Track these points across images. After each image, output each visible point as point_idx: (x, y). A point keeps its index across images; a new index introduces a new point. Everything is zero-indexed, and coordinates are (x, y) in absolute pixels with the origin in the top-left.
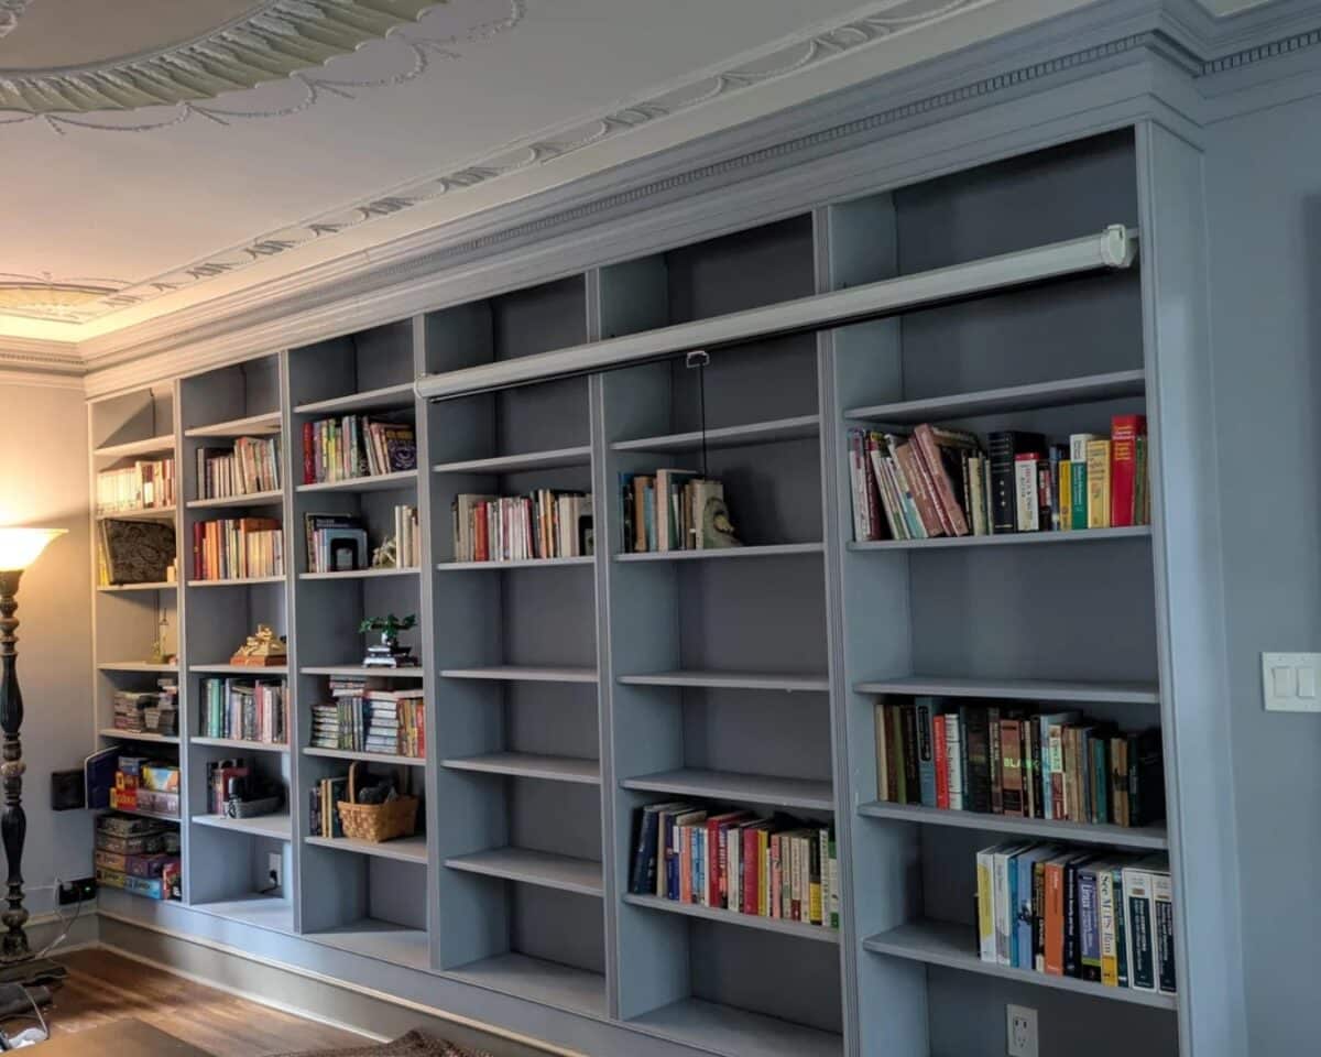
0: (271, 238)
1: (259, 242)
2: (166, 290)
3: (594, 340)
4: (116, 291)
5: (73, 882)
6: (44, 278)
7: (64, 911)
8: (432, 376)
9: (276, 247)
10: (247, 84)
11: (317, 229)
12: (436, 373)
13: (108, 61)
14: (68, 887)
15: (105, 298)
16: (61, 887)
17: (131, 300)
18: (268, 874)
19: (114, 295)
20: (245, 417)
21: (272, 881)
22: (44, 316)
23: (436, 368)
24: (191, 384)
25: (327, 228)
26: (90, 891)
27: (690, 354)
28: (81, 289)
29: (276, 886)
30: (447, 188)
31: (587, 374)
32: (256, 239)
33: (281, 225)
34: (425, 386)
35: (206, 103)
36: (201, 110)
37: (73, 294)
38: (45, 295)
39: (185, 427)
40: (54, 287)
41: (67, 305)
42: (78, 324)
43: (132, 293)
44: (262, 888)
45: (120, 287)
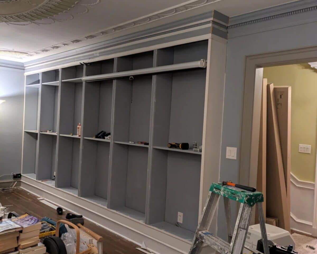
0: (56, 46)
1: (53, 46)
2: (38, 54)
3: (115, 72)
4: (28, 53)
5: (16, 174)
6: (13, 50)
7: (14, 180)
8: (86, 77)
9: (57, 47)
10: (41, 19)
11: (64, 44)
12: (88, 76)
13: (13, 14)
14: (15, 175)
15: (26, 55)
16: (14, 175)
17: (31, 55)
18: (53, 176)
19: (27, 54)
20: (55, 81)
21: (54, 177)
23: (87, 75)
24: (44, 73)
25: (66, 44)
26: (20, 176)
27: (130, 77)
28: (21, 53)
29: (55, 179)
30: (87, 39)
31: (113, 79)
32: (52, 46)
33: (58, 43)
34: (85, 78)
35: (34, 21)
36: (34, 23)
37: (19, 54)
38: (14, 53)
39: (42, 82)
40: (15, 52)
41: (19, 55)
42: (22, 59)
43: (31, 54)
44: (52, 179)
45: (29, 53)
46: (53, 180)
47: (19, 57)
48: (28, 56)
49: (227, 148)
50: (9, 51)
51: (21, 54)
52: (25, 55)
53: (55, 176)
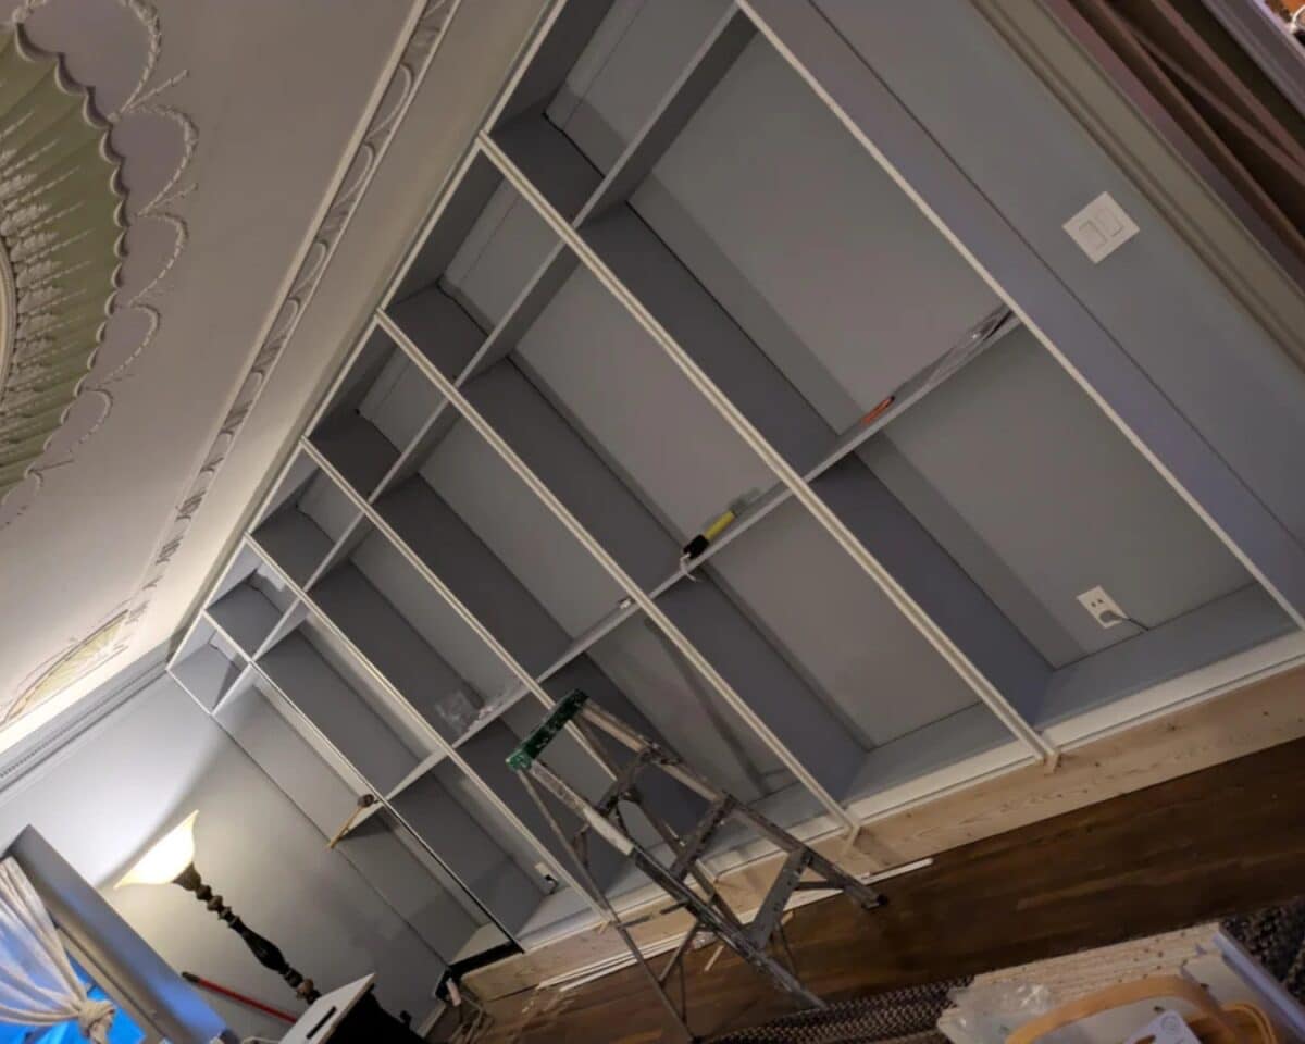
0: (187, 498)
1: (181, 507)
2: (157, 585)
4: (126, 611)
6: (74, 643)
11: (208, 468)
15: (124, 622)
17: (142, 609)
18: (545, 881)
19: (127, 615)
21: (551, 882)
22: (99, 663)
28: (104, 628)
29: (556, 884)
32: (178, 507)
37: (101, 637)
38: (85, 652)
39: (251, 654)
40: (86, 642)
41: (106, 644)
42: (127, 647)
43: (137, 604)
44: (547, 891)
45: (126, 607)
46: (552, 892)
47: (108, 649)
48: (134, 620)
49: (1067, 227)
50: (67, 658)
51: (110, 633)
52: (122, 629)
53: (552, 875)
